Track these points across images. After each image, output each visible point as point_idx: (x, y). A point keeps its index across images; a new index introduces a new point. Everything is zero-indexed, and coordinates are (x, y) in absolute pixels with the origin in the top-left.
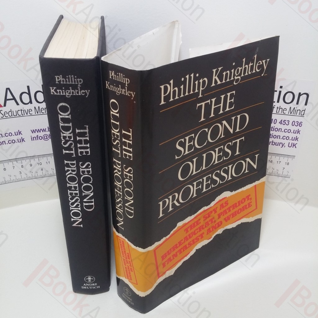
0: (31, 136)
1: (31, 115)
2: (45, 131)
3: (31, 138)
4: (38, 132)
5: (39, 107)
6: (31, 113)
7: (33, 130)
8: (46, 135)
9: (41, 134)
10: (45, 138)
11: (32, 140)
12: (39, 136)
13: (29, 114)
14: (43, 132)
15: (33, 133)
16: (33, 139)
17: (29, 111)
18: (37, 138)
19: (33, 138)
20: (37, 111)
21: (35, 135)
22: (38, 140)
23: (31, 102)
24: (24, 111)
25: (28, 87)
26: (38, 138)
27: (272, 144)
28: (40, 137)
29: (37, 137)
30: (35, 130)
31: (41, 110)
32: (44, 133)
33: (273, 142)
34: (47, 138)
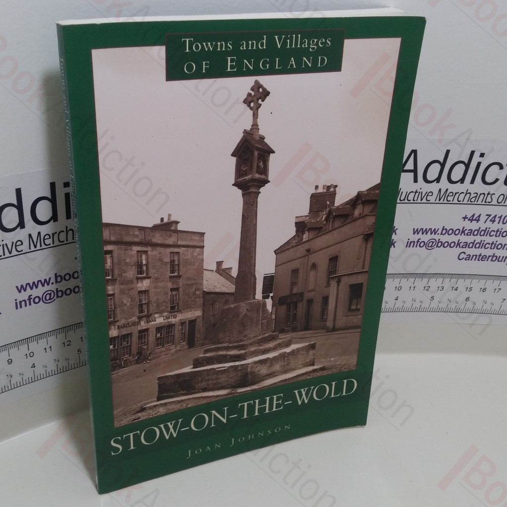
0: (16, 300)
1: (20, 253)
2: (48, 284)
3: (16, 303)
4: (31, 288)
5: (39, 233)
6: (19, 248)
7: (22, 286)
8: (49, 292)
9: (39, 291)
10: (48, 298)
11: (17, 308)
12: (33, 297)
13: (14, 252)
14: (43, 285)
15: (20, 291)
16: (18, 305)
17: (16, 246)
18: (28, 302)
19: (21, 302)
20: (35, 243)
21: (24, 296)
22: (30, 304)
23: (21, 225)
24: (5, 246)
25: (18, 192)
26: (32, 300)
27: (492, 260)
28: (35, 298)
29: (30, 299)
30: (27, 285)
31: (44, 239)
32: (46, 288)
33: (493, 256)
34: (50, 299)
